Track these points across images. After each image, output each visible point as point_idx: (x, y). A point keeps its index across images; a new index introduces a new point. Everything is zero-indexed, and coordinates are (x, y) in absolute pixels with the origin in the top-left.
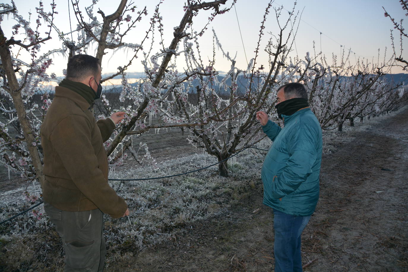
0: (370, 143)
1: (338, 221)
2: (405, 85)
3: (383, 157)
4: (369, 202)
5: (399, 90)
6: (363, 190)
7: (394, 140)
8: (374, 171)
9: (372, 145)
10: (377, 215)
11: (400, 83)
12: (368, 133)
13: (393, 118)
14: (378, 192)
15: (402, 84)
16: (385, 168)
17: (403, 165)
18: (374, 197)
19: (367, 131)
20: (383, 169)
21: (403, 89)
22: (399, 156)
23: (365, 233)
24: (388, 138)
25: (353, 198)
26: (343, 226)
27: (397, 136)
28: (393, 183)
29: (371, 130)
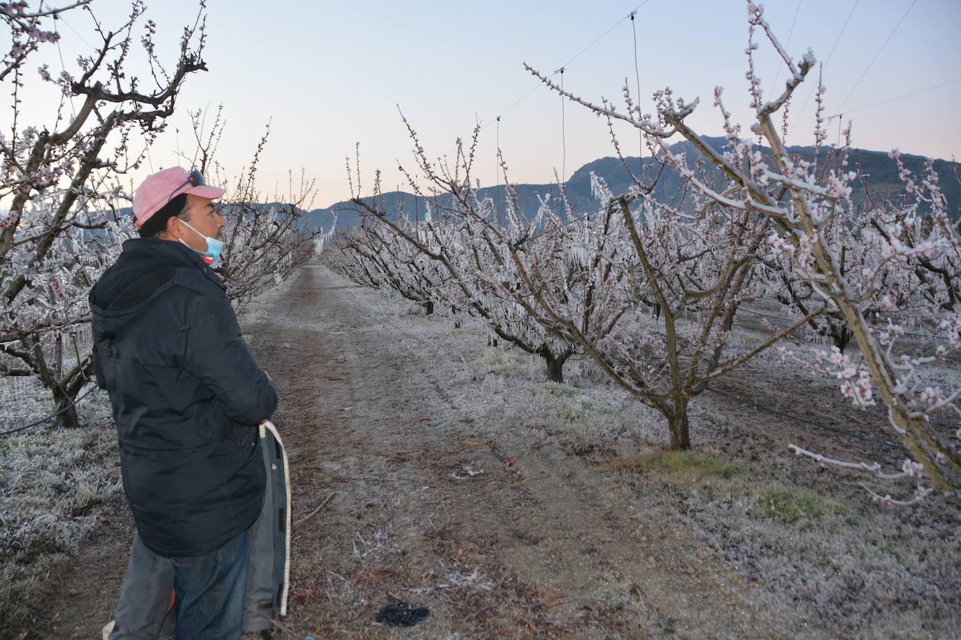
0: (282, 342)
1: (320, 451)
2: (325, 232)
3: (319, 362)
4: (343, 423)
5: (315, 241)
6: (323, 411)
7: (317, 334)
8: (318, 383)
9: (288, 345)
10: (365, 435)
11: (316, 230)
12: (265, 325)
13: (290, 295)
14: (346, 409)
15: (320, 232)
16: (332, 377)
17: (356, 369)
18: (344, 415)
19: (264, 322)
20: (330, 379)
21: (322, 240)
22: (341, 357)
23: (364, 456)
24: (306, 332)
25: (317, 422)
26: (332, 456)
27: (319, 327)
28: (357, 395)
29: (267, 319)
